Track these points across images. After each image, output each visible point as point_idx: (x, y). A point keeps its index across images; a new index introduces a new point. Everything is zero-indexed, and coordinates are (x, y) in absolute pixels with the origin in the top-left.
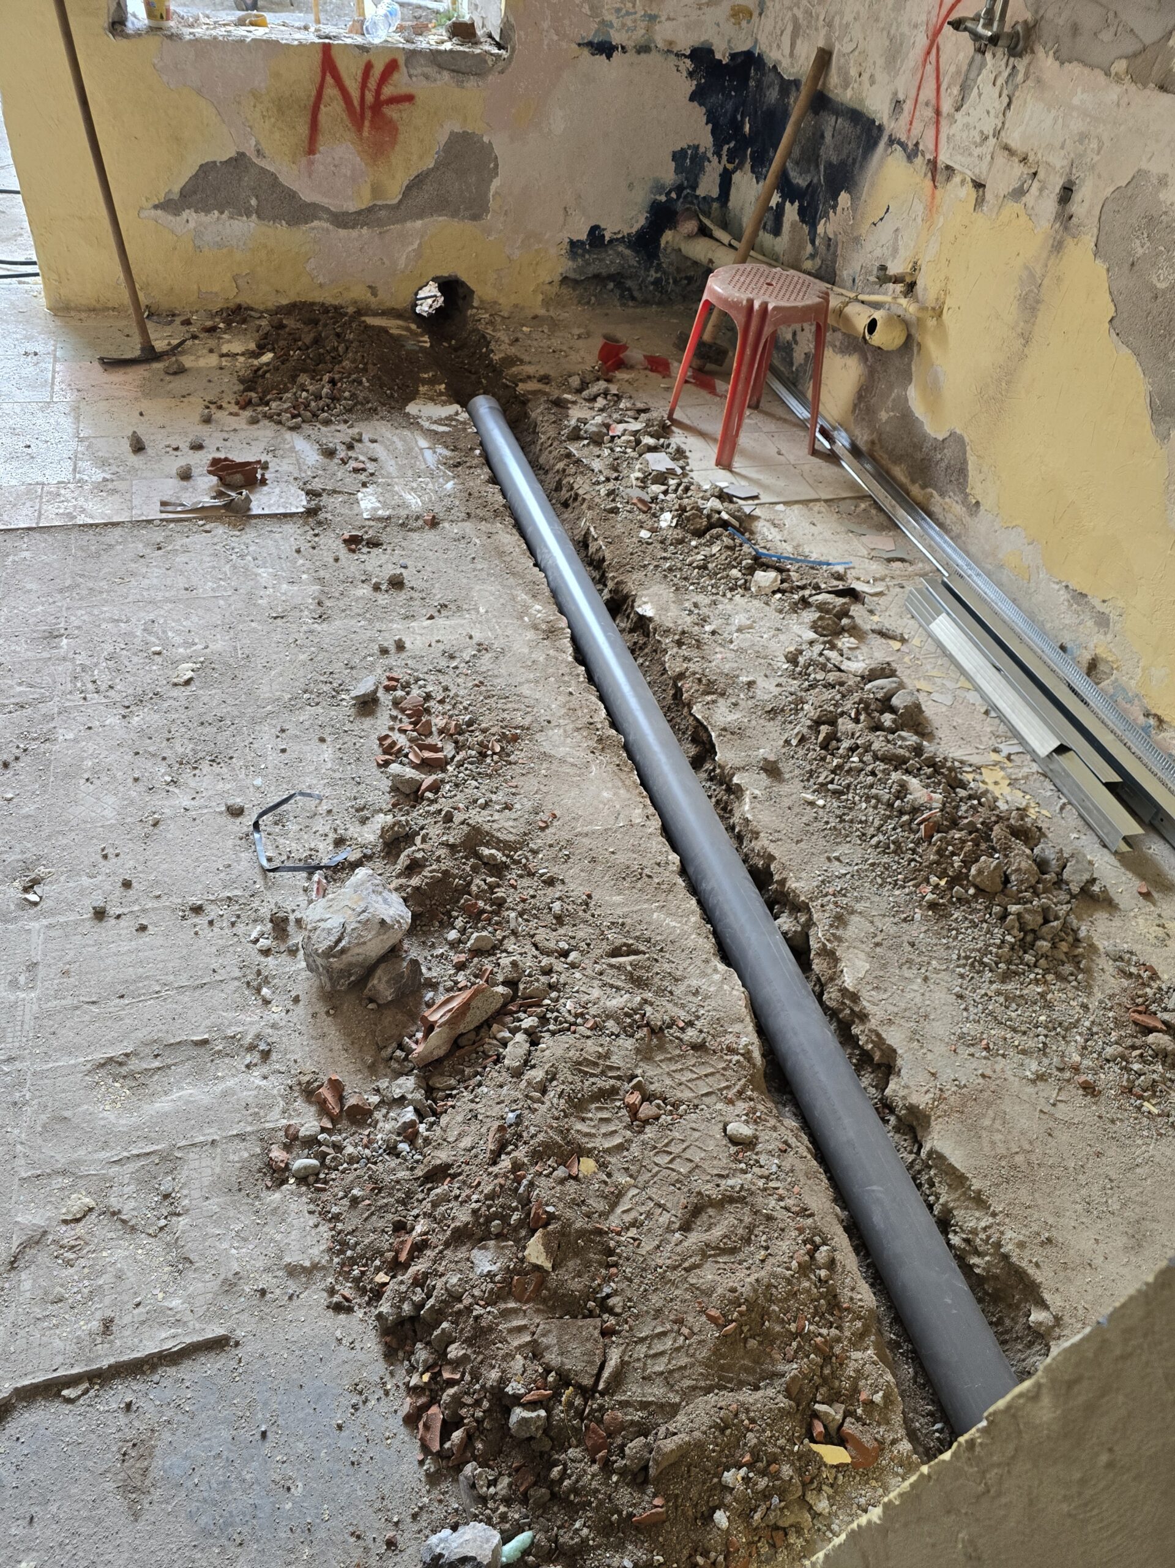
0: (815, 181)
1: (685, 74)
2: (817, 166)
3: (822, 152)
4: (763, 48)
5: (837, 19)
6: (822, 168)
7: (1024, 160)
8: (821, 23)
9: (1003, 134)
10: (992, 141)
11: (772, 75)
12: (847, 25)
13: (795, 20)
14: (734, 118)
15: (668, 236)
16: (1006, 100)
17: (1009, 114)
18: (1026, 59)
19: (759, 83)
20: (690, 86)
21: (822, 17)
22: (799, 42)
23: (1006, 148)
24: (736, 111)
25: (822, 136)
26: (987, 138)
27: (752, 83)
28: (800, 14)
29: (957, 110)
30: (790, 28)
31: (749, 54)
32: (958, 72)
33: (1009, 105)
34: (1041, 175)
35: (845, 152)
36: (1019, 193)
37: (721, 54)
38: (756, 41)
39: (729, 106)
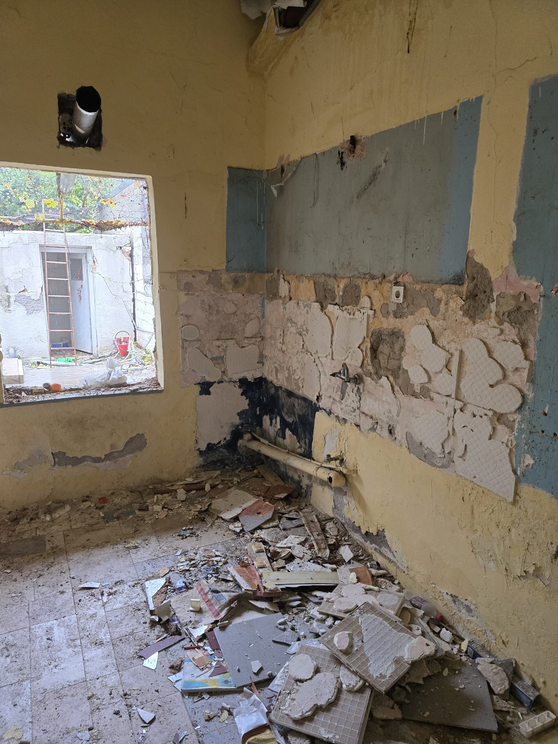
0: (295, 420)
1: (238, 387)
2: (294, 415)
3: (295, 411)
4: (266, 376)
5: (291, 368)
6: (296, 416)
7: (372, 417)
8: (285, 369)
9: (361, 408)
10: (357, 411)
11: (271, 384)
12: (295, 370)
13: (276, 368)
14: (259, 398)
15: (240, 442)
16: (359, 398)
17: (361, 402)
18: (362, 385)
19: (266, 387)
20: (241, 391)
21: (285, 367)
22: (278, 374)
23: (363, 413)
24: (260, 396)
25: (294, 405)
26: (355, 410)
27: (264, 387)
28: (277, 366)
29: (342, 399)
30: (274, 370)
31: (261, 378)
32: (339, 387)
33: (360, 399)
34: (380, 423)
35: (304, 411)
36: (373, 429)
37: (250, 379)
38: (263, 373)
39: (257, 395)
